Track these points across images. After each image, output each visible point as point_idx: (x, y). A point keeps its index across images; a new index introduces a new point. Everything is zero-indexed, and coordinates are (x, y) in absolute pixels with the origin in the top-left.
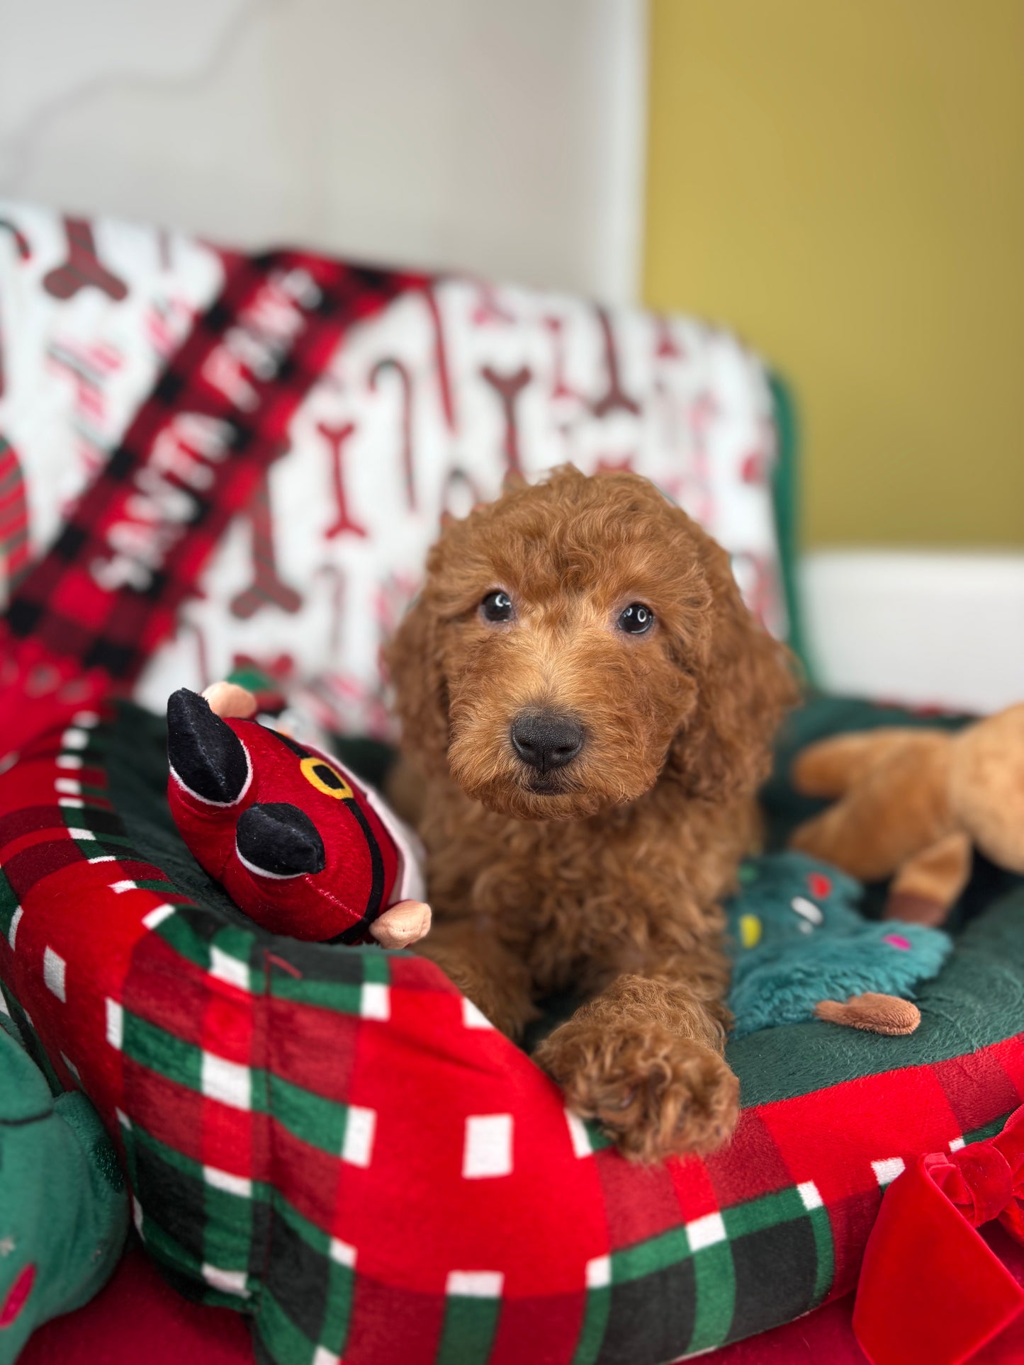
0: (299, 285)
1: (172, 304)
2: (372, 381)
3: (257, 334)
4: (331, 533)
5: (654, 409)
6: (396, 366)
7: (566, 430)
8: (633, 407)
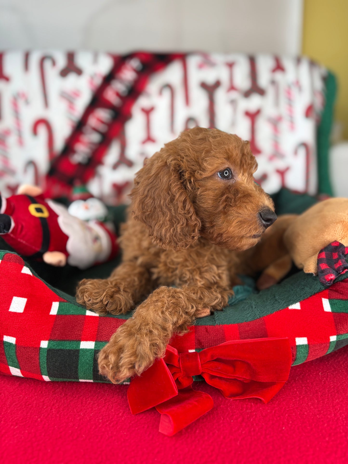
0: (135, 63)
1: (95, 74)
2: (160, 93)
3: (122, 81)
4: (144, 142)
5: (270, 92)
6: (169, 86)
7: (233, 102)
8: (262, 92)
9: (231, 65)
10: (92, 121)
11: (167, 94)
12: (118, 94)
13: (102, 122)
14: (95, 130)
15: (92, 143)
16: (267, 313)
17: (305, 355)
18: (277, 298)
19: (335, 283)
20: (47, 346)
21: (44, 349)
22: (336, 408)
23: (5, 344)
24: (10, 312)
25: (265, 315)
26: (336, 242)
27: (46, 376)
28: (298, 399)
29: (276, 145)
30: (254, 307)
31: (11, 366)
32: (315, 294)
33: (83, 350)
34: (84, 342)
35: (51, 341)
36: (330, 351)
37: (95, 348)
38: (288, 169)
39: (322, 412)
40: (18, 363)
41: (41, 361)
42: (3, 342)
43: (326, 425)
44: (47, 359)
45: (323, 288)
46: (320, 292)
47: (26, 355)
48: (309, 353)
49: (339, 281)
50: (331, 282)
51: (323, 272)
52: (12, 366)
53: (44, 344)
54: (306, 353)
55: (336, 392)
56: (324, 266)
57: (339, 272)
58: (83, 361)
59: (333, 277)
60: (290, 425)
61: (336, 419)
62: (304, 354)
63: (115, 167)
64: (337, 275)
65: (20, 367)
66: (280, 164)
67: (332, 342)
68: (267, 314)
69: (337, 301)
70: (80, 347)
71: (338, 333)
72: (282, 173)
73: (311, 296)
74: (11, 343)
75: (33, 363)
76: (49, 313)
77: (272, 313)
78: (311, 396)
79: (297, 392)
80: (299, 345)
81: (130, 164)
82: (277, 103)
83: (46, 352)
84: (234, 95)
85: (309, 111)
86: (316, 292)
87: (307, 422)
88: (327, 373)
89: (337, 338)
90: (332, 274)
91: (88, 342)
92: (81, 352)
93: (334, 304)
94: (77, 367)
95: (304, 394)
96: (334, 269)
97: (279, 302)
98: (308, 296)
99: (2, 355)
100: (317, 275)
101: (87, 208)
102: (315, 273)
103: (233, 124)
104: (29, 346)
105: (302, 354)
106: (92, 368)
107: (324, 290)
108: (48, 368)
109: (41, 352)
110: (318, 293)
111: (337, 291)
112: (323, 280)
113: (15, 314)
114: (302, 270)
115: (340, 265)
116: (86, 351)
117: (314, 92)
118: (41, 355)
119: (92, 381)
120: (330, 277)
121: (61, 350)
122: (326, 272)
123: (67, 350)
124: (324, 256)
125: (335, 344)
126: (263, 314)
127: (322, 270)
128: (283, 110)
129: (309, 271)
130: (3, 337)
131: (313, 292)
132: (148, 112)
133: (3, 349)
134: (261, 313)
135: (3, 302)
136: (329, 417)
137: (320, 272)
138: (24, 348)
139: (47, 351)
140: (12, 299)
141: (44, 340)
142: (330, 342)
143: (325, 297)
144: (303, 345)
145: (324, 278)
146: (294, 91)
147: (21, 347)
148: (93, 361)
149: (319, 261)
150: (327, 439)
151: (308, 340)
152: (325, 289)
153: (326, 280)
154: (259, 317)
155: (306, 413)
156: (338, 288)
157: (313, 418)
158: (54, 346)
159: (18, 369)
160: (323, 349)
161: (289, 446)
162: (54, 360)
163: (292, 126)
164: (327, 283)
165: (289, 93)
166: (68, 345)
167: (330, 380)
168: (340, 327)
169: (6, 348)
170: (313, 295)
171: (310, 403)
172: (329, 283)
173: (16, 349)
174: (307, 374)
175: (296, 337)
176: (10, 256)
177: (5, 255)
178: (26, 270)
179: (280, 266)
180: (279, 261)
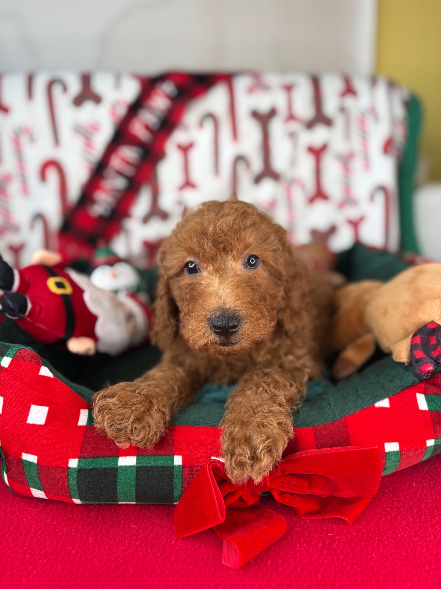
0: (168, 88)
1: (118, 102)
2: (201, 124)
3: (152, 110)
4: (182, 188)
5: (339, 121)
6: (211, 116)
7: (292, 136)
8: (328, 122)
9: (289, 88)
10: (116, 162)
11: (209, 126)
12: (147, 127)
13: (128, 163)
14: (120, 173)
15: (115, 190)
16: (349, 412)
17: (396, 464)
18: (360, 392)
19: (433, 374)
20: (77, 465)
21: (73, 468)
22: (436, 528)
23: (24, 463)
24: (29, 424)
25: (347, 416)
26: (433, 322)
27: (77, 500)
28: (390, 517)
29: (347, 189)
30: (332, 405)
31: (33, 488)
32: (407, 388)
33: (122, 467)
34: (123, 457)
35: (82, 458)
36: (425, 458)
37: (137, 464)
38: (362, 219)
39: (419, 534)
40: (41, 485)
41: (69, 483)
42: (22, 460)
43: (424, 550)
44: (78, 481)
45: (418, 381)
46: (414, 386)
47: (51, 476)
48: (401, 462)
49: (437, 373)
50: (428, 374)
51: (418, 361)
52: (35, 488)
53: (73, 463)
54: (398, 461)
55: (434, 507)
56: (419, 354)
57: (438, 362)
58: (123, 481)
59: (431, 368)
60: (381, 551)
61: (436, 542)
62: (395, 462)
63: (146, 220)
64: (436, 366)
65: (44, 489)
66: (353, 213)
67: (429, 447)
68: (349, 414)
69: (435, 397)
70: (118, 464)
71: (436, 436)
72: (355, 224)
73: (402, 390)
74: (31, 462)
75: (60, 485)
76: (77, 424)
77: (355, 412)
78: (405, 513)
79: (388, 509)
80: (389, 452)
81: (165, 216)
82: (347, 135)
83: (77, 472)
84: (294, 126)
85: (388, 146)
86: (408, 385)
87: (402, 547)
88: (423, 483)
89: (435, 442)
90: (430, 365)
91: (128, 457)
92: (119, 470)
93: (432, 401)
94: (115, 488)
95: (395, 511)
96: (432, 358)
97: (363, 398)
98: (399, 391)
99: (21, 475)
100: (410, 364)
101: (115, 276)
102: (408, 363)
103: (293, 163)
104: (54, 466)
105: (393, 463)
106: (134, 488)
107: (418, 383)
108: (79, 491)
109: (69, 473)
110: (411, 386)
111: (434, 384)
112: (419, 372)
113: (35, 427)
114: (389, 355)
115: (439, 353)
116: (126, 468)
118: (69, 477)
119: (134, 503)
120: (427, 369)
121: (95, 469)
122: (421, 362)
123: (102, 468)
124: (418, 340)
125: (432, 449)
126: (343, 414)
127: (416, 359)
128: (356, 144)
129: (400, 359)
130: (21, 455)
131: (404, 385)
132: (185, 149)
133: (22, 468)
134: (341, 412)
135: (18, 411)
136: (428, 539)
137: (415, 362)
138: (48, 468)
139: (77, 471)
140: (30, 408)
141: (72, 458)
142: (427, 447)
143: (420, 392)
144: (394, 452)
145: (420, 370)
146: (369, 121)
147: (44, 467)
148: (135, 481)
149: (413, 347)
150: (427, 568)
151: (400, 446)
152: (420, 382)
153: (422, 372)
154: (339, 418)
155: (399, 535)
156: (436, 381)
157: (408, 541)
158: (86, 465)
159: (41, 491)
160: (417, 456)
161: (381, 578)
162: (87, 482)
163: (367, 165)
164: (423, 376)
165: (362, 123)
166: (102, 463)
167: (426, 492)
168: (438, 429)
169: (25, 468)
170: (405, 389)
171: (404, 523)
172: (426, 375)
173: (38, 470)
174: (398, 486)
175: (385, 442)
176: (23, 353)
177: (18, 353)
178: (45, 371)
179: (361, 348)
180: (360, 341)
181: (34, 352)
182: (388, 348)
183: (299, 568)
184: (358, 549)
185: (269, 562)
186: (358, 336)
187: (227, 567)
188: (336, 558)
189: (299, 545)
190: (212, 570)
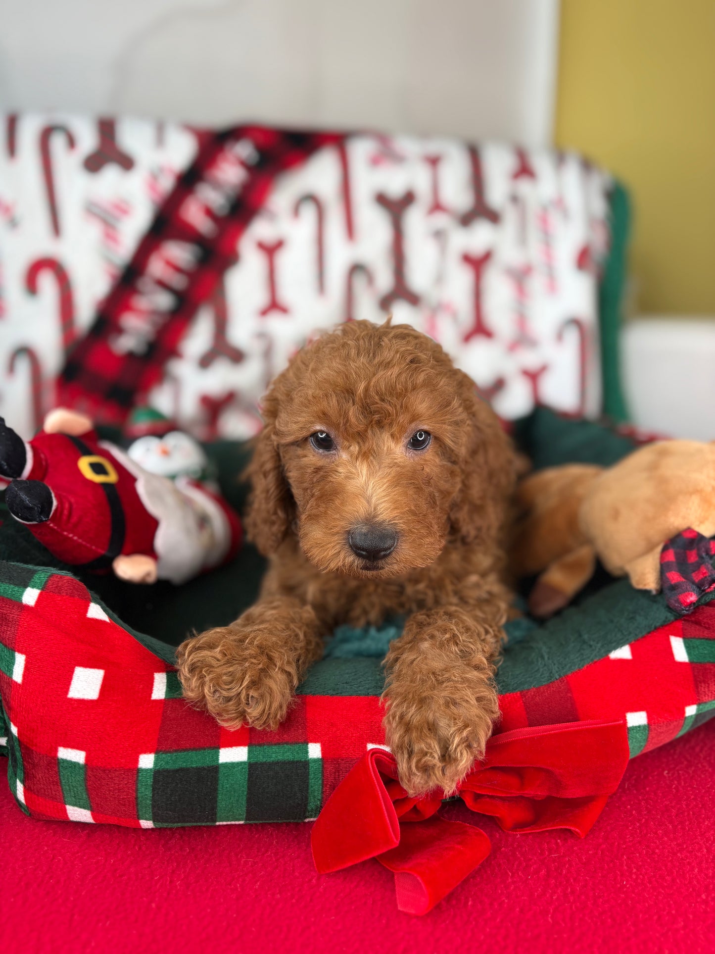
0: (244, 150)
1: (162, 170)
2: (296, 211)
3: (217, 185)
4: (264, 313)
5: (510, 217)
6: (312, 198)
7: (439, 235)
8: (493, 217)
9: (434, 161)
10: (156, 267)
11: (309, 213)
12: (209, 212)
13: (178, 269)
14: (162, 284)
15: (154, 313)
16: (573, 668)
17: (642, 744)
18: (586, 637)
19: (697, 607)
20: (153, 764)
21: (146, 770)
22: (707, 837)
23: (62, 764)
24: (72, 700)
25: (569, 673)
26: (689, 530)
27: (148, 822)
28: (638, 825)
29: (522, 321)
30: (546, 657)
31: (72, 805)
32: (657, 629)
33: (226, 765)
34: (227, 749)
35: (161, 753)
36: (681, 733)
37: (249, 758)
38: (543, 369)
39: (685, 846)
40: (87, 799)
41: (139, 795)
42: (58, 759)
43: (696, 870)
44: (153, 790)
45: (672, 618)
46: (666, 626)
47: (107, 784)
48: (649, 740)
49: (701, 605)
50: (690, 607)
51: (673, 588)
52: (74, 805)
53: (147, 761)
54: (644, 740)
55: (700, 806)
56: (674, 577)
57: (703, 588)
58: (227, 788)
59: (693, 598)
60: (634, 877)
61: (711, 857)
62: (640, 742)
63: (206, 362)
64: (700, 595)
65: (91, 807)
66: (530, 359)
67: (689, 716)
68: (572, 671)
69: (698, 642)
70: (218, 760)
71: (699, 700)
72: (533, 376)
73: (649, 633)
74: (75, 762)
75: (123, 799)
76: (150, 696)
77: (582, 668)
78: (659, 817)
79: (634, 812)
80: (633, 727)
81: (237, 357)
82: (522, 239)
83: (152, 776)
84: (441, 221)
85: (583, 259)
86: (658, 624)
87: (664, 869)
88: (678, 771)
89: (698, 710)
90: (693, 593)
91: (234, 748)
92: (221, 769)
93: (694, 647)
94: (214, 800)
95: (645, 815)
96: (693, 583)
97: (591, 646)
98: (644, 633)
99: (54, 785)
100: (661, 592)
101: (166, 453)
102: (657, 590)
103: (440, 279)
104: (113, 768)
105: (637, 743)
106: (245, 798)
107: (673, 622)
108: (153, 807)
109: (140, 778)
110: (662, 626)
111: (698, 623)
112: (677, 605)
113: (82, 703)
114: (624, 578)
115: (705, 575)
116: (232, 766)
117: (591, 222)
118: (139, 785)
119: (242, 822)
120: (689, 598)
121: (181, 770)
122: (680, 589)
123: (193, 768)
124: (671, 556)
125: (692, 720)
126: (564, 671)
127: (671, 585)
128: (534, 252)
129: (645, 585)
130: (56, 751)
131: (652, 625)
132: (271, 250)
133: (57, 773)
134: (561, 668)
135: (53, 678)
136: (699, 854)
137: (669, 589)
138: (104, 771)
139: (153, 774)
140: (72, 672)
141: (145, 752)
142: (686, 718)
143: (676, 635)
144: (639, 727)
145: (677, 601)
146: (555, 219)
147: (97, 770)
148: (246, 787)
150: (704, 896)
151: (649, 718)
152: (676, 619)
153: (681, 604)
154: (558, 677)
155: (657, 851)
156: (701, 618)
157: (671, 858)
158: (167, 763)
159: (86, 811)
160: (671, 731)
161: (641, 916)
162: (169, 791)
163: (552, 285)
164: (683, 610)
165: (544, 221)
166: (193, 759)
167: (685, 784)
168: (703, 690)
169: (63, 773)
170: (653, 631)
171: (661, 831)
172: (687, 609)
173: (86, 774)
174: (642, 777)
175: (627, 712)
176: (58, 581)
177: (50, 582)
178: (96, 612)
179: (573, 568)
180: (570, 558)
181: (77, 580)
182: (622, 569)
183: (518, 909)
184: (600, 874)
185: (470, 903)
186: (566, 550)
187: (406, 914)
188: (569, 890)
189: (510, 874)
190: (384, 921)
